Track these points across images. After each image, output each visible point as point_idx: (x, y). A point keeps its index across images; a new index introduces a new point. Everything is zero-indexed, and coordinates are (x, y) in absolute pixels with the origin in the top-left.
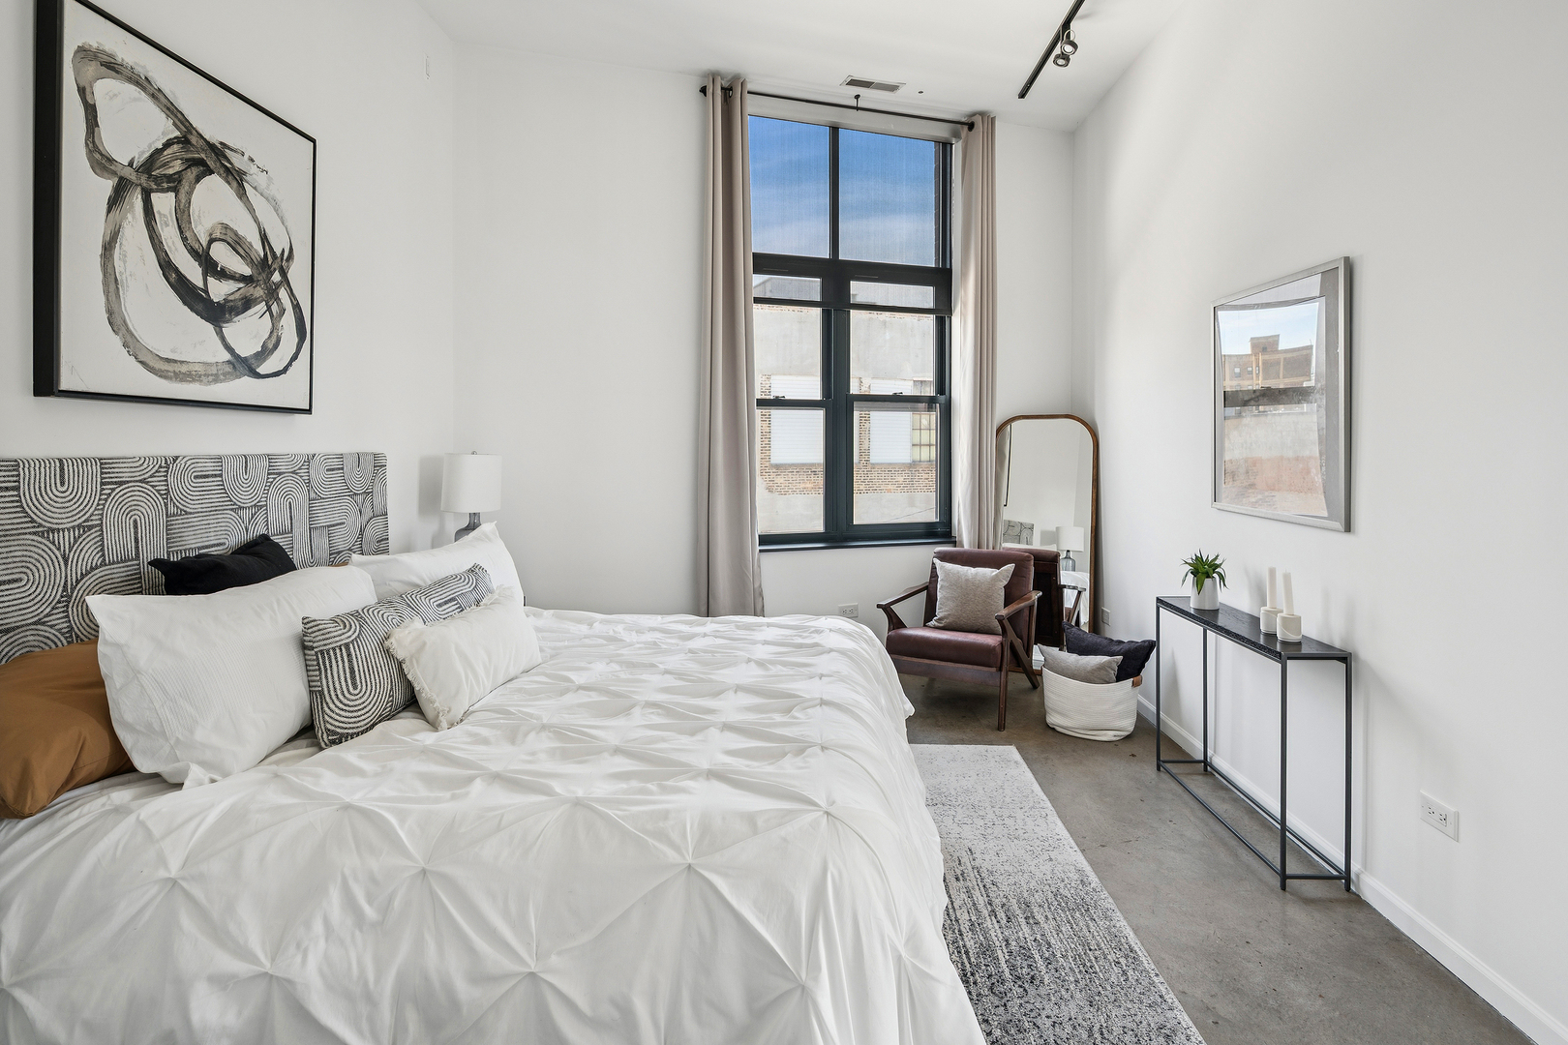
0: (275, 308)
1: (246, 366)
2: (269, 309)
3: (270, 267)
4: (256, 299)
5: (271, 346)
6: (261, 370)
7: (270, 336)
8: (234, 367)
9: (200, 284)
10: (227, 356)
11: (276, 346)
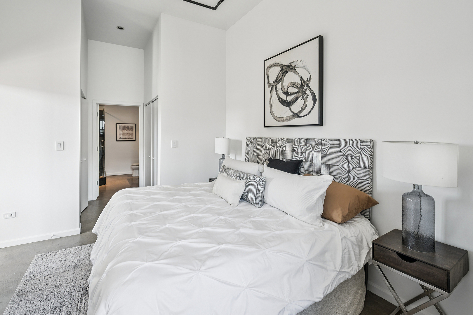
0: (305, 97)
1: (296, 115)
2: (303, 98)
3: (303, 86)
4: (299, 97)
5: (304, 108)
6: (301, 115)
7: (304, 105)
8: (294, 116)
9: (285, 99)
10: (292, 114)
11: (305, 108)
